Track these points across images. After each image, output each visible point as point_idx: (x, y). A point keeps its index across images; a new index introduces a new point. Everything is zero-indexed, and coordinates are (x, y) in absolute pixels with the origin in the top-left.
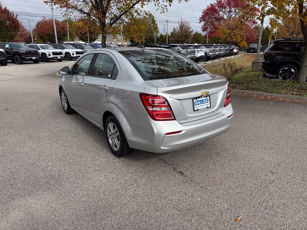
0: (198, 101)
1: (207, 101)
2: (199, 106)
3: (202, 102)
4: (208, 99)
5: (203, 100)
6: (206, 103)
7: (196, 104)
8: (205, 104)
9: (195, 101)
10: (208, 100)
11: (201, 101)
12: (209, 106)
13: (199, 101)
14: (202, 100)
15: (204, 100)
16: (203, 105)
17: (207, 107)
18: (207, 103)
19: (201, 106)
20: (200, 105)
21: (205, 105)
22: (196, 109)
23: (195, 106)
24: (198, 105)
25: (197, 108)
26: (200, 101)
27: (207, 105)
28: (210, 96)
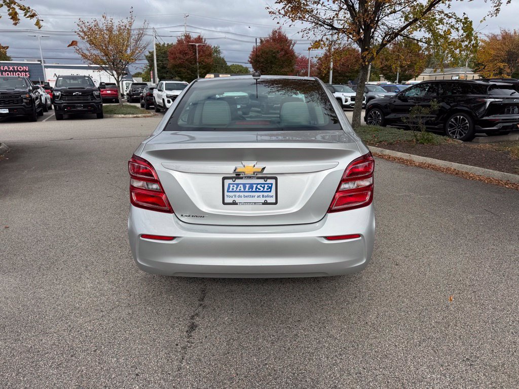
0: (238, 185)
1: (266, 188)
2: (239, 196)
3: (251, 187)
4: (272, 184)
5: (255, 186)
6: (262, 192)
7: (231, 190)
8: (261, 194)
9: (229, 184)
10: (271, 188)
11: (248, 186)
12: (271, 200)
13: (242, 186)
14: (251, 184)
15: (258, 184)
16: (253, 196)
17: (265, 203)
18: (266, 194)
19: (245, 196)
20: (241, 194)
21: (258, 197)
22: (227, 200)
23: (226, 193)
24: (237, 194)
25: (234, 199)
26: (244, 185)
27: (266, 197)
28: (276, 179)
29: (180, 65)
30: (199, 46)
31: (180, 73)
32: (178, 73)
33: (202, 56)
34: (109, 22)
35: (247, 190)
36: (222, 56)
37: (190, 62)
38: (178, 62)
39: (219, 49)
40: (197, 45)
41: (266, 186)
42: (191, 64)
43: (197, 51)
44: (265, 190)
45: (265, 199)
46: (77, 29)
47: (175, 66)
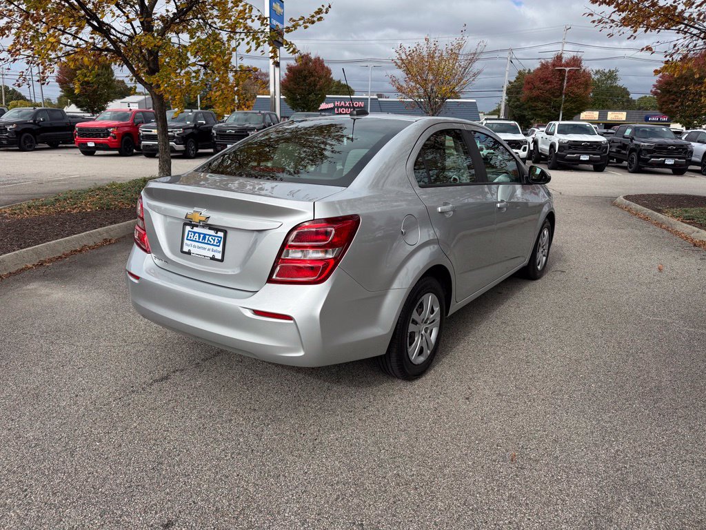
0: (195, 233)
1: (216, 241)
2: (195, 246)
3: (204, 238)
4: (221, 238)
5: (207, 237)
6: (213, 245)
7: (189, 238)
8: (212, 247)
9: (189, 231)
10: (220, 242)
11: (202, 236)
12: (219, 256)
13: (197, 235)
14: (205, 235)
15: (210, 235)
16: (205, 249)
17: (213, 258)
18: (215, 248)
19: (199, 248)
20: (197, 244)
21: (209, 250)
22: (185, 249)
23: (186, 241)
24: (193, 243)
25: (190, 248)
26: (200, 234)
27: (215, 251)
28: (225, 233)
29: (537, 99)
30: (569, 71)
31: (534, 110)
32: (532, 110)
33: (571, 85)
34: (433, 46)
35: (200, 240)
36: (620, 83)
37: (553, 94)
38: (535, 93)
39: (617, 73)
40: (567, 69)
41: (216, 238)
42: (553, 96)
43: (566, 78)
44: (215, 243)
45: (213, 253)
46: (395, 56)
47: (531, 99)
